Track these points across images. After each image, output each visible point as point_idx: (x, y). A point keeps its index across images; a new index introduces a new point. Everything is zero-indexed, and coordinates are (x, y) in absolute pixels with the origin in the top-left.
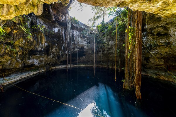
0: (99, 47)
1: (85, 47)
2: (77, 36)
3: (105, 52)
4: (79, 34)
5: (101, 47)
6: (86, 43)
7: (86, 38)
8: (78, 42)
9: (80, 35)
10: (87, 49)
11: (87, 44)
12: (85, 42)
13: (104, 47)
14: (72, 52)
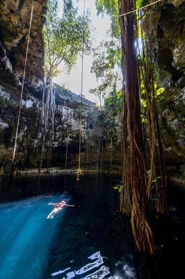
0: (106, 133)
1: (83, 134)
2: (67, 115)
3: (119, 141)
4: (72, 113)
5: (111, 133)
6: (84, 128)
7: (84, 118)
8: (70, 126)
9: (74, 115)
10: (86, 137)
11: (87, 128)
12: (83, 126)
13: (116, 132)
14: (60, 145)
